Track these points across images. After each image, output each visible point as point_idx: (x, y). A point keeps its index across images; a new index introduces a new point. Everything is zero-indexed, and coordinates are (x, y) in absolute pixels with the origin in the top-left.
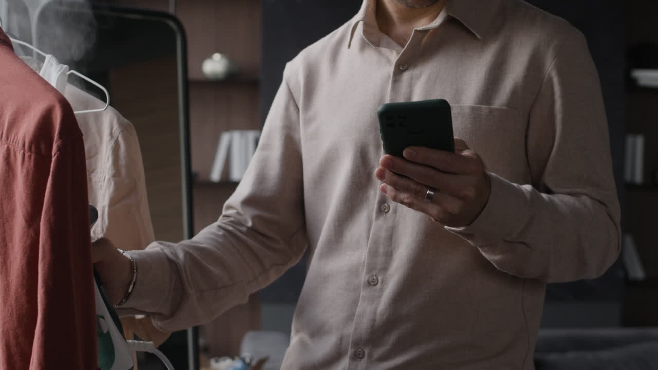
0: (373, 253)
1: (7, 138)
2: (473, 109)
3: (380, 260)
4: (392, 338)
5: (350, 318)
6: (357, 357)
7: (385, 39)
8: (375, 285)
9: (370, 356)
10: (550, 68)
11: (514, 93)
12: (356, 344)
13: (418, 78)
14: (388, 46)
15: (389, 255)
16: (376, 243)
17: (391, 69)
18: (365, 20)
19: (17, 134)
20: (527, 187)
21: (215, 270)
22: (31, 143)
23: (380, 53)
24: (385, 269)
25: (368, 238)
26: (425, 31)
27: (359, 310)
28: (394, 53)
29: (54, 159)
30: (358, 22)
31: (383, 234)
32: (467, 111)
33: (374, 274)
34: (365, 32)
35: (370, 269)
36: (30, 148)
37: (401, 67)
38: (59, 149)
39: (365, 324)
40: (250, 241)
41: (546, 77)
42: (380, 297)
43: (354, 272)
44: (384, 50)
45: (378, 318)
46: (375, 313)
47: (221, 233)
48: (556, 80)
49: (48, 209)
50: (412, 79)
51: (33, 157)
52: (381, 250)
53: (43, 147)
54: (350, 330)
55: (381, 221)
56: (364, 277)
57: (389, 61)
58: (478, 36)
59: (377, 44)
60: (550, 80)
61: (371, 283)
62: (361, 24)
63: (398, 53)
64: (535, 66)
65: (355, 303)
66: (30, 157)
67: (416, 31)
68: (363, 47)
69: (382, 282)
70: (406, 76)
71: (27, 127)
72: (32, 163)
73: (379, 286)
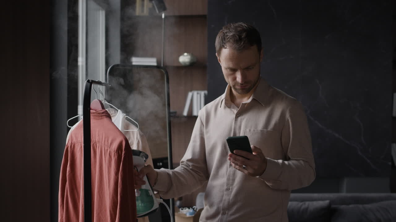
0: (228, 179)
1: (110, 148)
2: (261, 131)
3: (231, 181)
4: (235, 208)
5: (221, 201)
6: (224, 214)
7: (233, 105)
8: (229, 190)
9: (228, 214)
10: (288, 116)
11: (275, 125)
12: (223, 210)
13: (244, 119)
14: (234, 108)
15: (234, 180)
16: (229, 176)
17: (234, 116)
18: (226, 98)
19: (112, 147)
20: (280, 161)
21: (182, 179)
22: (116, 151)
23: (231, 110)
24: (232, 185)
25: (227, 174)
26: (245, 104)
27: (224, 198)
28: (236, 110)
29: (123, 157)
30: (223, 99)
31: (232, 173)
32: (259, 131)
33: (229, 186)
34: (225, 103)
35: (228, 184)
36: (116, 152)
37: (237, 116)
38: (124, 154)
39: (226, 203)
40: (191, 171)
41: (287, 119)
42: (231, 194)
43: (222, 185)
44: (232, 109)
45: (230, 201)
46: (229, 199)
47: (183, 168)
48: (290, 120)
49: (121, 172)
50: (241, 120)
51: (117, 155)
52: (231, 178)
53: (120, 152)
54: (221, 205)
55: (231, 169)
56: (225, 187)
57: (234, 113)
58: (263, 105)
59: (229, 107)
60: (288, 120)
61: (228, 189)
62: (224, 100)
63: (237, 110)
64: (283, 115)
65: (223, 196)
66: (116, 155)
67: (242, 103)
68: (225, 108)
69: (231, 189)
70: (239, 119)
71: (115, 146)
72: (117, 157)
73: (230, 190)
